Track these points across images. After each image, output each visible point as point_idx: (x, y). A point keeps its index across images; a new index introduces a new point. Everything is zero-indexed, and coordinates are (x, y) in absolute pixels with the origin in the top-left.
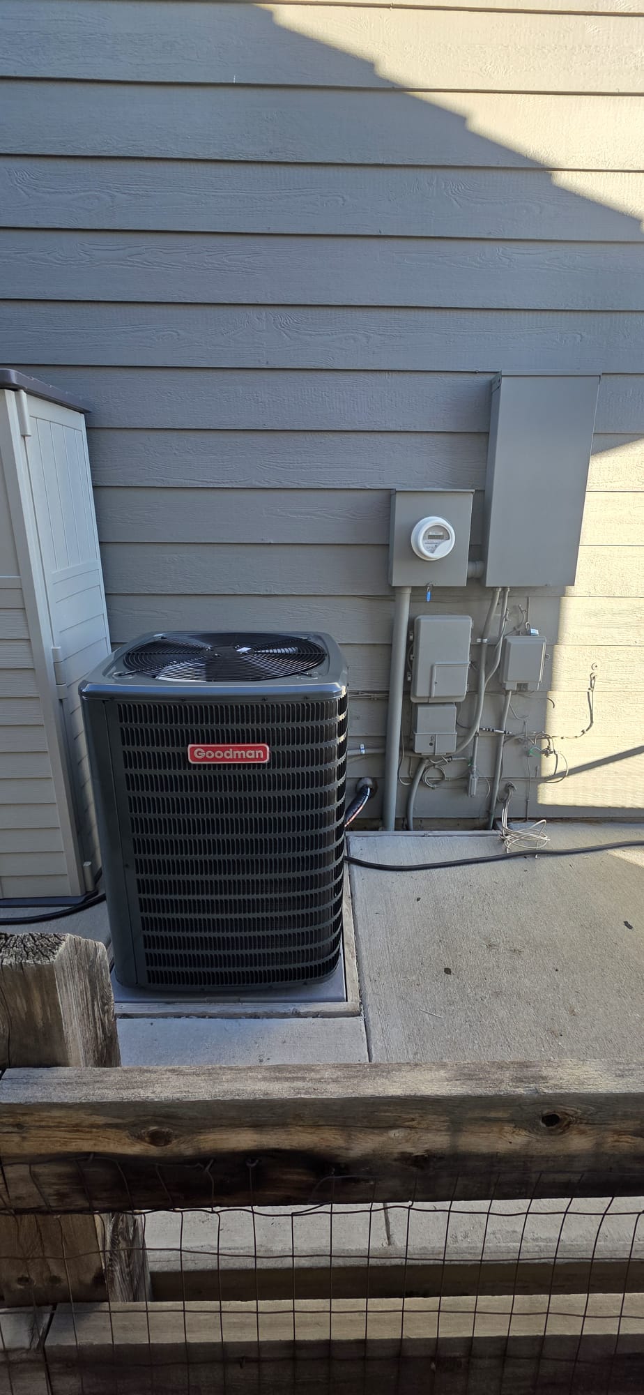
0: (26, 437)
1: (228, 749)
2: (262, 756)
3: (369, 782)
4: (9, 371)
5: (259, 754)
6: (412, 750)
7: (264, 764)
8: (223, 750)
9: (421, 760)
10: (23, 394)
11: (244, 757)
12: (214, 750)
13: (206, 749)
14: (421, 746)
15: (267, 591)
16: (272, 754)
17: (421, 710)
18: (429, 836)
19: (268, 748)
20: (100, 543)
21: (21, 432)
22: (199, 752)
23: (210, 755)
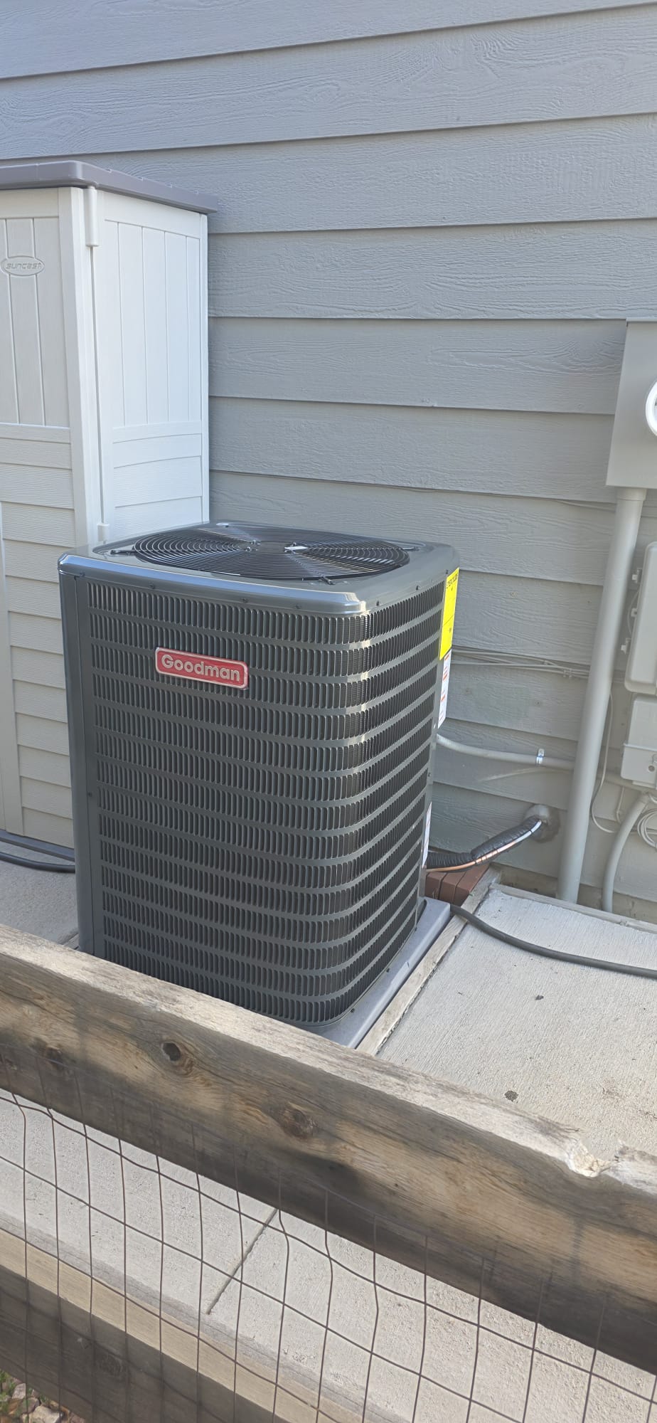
0: (94, 248)
1: (199, 661)
2: (238, 679)
3: (544, 812)
4: (74, 164)
5: (235, 675)
6: (616, 771)
7: (242, 691)
8: (194, 661)
9: (637, 794)
10: (93, 191)
11: (217, 676)
12: (184, 659)
13: (175, 657)
14: (634, 769)
15: (421, 482)
16: (252, 680)
17: (638, 705)
18: (628, 926)
19: (246, 669)
20: (210, 397)
21: (86, 241)
22: (167, 659)
23: (179, 665)
